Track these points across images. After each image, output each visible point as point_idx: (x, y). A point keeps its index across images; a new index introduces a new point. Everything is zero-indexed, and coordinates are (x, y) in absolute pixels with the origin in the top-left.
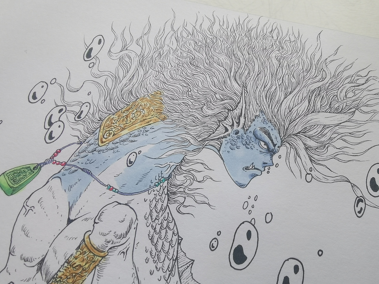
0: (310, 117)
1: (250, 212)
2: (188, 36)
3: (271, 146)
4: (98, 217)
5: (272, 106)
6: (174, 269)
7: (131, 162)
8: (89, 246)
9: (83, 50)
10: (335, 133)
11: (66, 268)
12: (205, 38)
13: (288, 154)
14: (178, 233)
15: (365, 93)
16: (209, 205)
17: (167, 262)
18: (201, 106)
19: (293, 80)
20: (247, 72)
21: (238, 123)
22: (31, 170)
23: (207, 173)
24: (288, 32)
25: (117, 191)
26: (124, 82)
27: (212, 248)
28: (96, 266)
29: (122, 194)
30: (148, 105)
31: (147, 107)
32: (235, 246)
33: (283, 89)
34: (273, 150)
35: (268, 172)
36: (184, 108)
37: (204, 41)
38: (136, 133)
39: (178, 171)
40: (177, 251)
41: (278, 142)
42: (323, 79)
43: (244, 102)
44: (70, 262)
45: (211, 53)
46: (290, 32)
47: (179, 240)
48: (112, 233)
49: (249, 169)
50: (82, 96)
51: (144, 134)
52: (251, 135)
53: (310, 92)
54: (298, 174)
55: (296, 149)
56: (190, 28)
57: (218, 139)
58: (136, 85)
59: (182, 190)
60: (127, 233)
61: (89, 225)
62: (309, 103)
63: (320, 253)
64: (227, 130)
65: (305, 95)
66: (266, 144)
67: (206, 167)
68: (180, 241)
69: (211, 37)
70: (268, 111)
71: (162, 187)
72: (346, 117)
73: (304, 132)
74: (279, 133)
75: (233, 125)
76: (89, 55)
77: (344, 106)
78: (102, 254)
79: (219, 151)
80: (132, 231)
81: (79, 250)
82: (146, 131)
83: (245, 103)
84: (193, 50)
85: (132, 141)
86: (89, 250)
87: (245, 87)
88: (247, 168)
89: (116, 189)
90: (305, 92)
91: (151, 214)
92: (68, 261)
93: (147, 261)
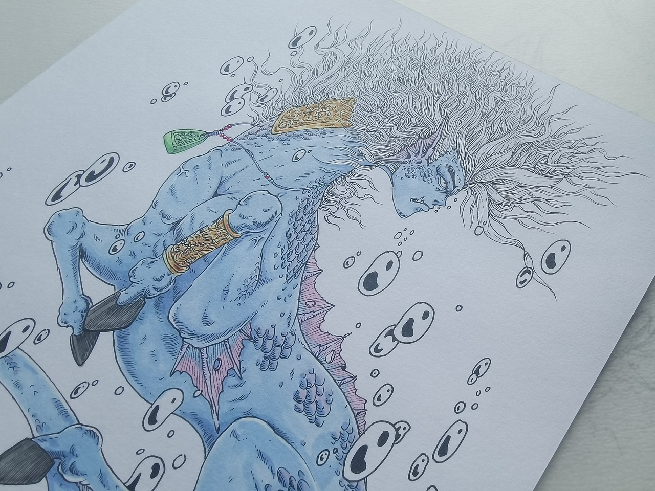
0: (507, 170)
1: (400, 244)
2: (406, 51)
3: (451, 187)
4: (244, 199)
5: (469, 147)
6: (299, 272)
7: (296, 158)
8: (226, 223)
9: (291, 37)
10: (528, 194)
11: (196, 235)
12: (425, 57)
13: (466, 200)
14: (317, 239)
15: (583, 163)
16: (360, 223)
17: (295, 263)
18: (391, 125)
19: (504, 127)
20: (455, 105)
21: (425, 154)
22: (198, 135)
23: (371, 191)
24: (520, 75)
25: (272, 180)
26: (320, 79)
27: (346, 265)
28: (225, 243)
29: (276, 185)
30: (336, 109)
31: (334, 110)
32: (370, 271)
33: (489, 133)
34: (451, 191)
35: (436, 211)
36: (373, 121)
37: (422, 60)
38: (314, 132)
39: (342, 181)
40: (310, 256)
41: (460, 184)
42: (539, 135)
43: (440, 134)
44: (203, 231)
45: (424, 75)
46: (523, 76)
47: (315, 246)
48: (252, 219)
49: (416, 202)
50: (273, 81)
51: (321, 135)
52: (434, 169)
53: (519, 144)
54: (468, 223)
55: (477, 198)
56: (411, 43)
57: (396, 162)
58: (332, 86)
59: (338, 200)
60: (266, 223)
61: (233, 204)
62: (512, 156)
63: (459, 308)
64: (409, 156)
65: (511, 146)
66: (446, 182)
67: (372, 186)
68: (316, 248)
69: (431, 58)
70: (463, 151)
71: (318, 192)
72: (549, 182)
73: (493, 183)
74: (465, 177)
75: (418, 153)
76: (295, 44)
77: (552, 170)
78: (235, 235)
79: (392, 174)
80: (273, 223)
81: (215, 224)
82: (324, 134)
83: (441, 136)
84: (405, 66)
85: (306, 139)
86: (225, 227)
87: (447, 119)
88: (415, 200)
89: (272, 179)
90: (512, 143)
91: (297, 214)
92: (201, 230)
93: (276, 255)
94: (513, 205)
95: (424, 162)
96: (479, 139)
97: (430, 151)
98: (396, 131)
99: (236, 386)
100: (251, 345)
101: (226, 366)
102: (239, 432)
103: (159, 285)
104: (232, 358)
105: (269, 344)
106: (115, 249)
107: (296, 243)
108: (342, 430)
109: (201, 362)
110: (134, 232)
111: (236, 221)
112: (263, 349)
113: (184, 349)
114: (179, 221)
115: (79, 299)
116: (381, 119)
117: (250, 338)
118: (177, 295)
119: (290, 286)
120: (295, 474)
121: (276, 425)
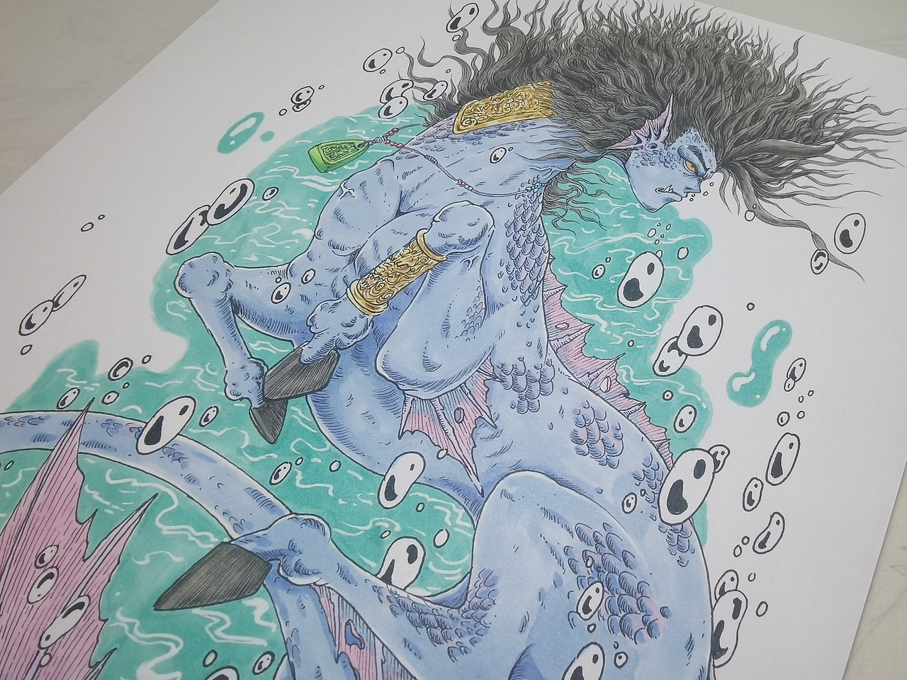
0: (764, 143)
2: (601, 21)
3: (701, 170)
4: (439, 215)
5: (710, 123)
6: (537, 292)
7: (496, 158)
8: (423, 246)
9: (447, 18)
10: (798, 167)
11: (387, 265)
12: (627, 25)
13: (724, 183)
14: (549, 250)
15: (855, 124)
17: (528, 282)
18: (607, 108)
19: (748, 95)
20: (680, 76)
21: (658, 136)
22: (354, 146)
25: (471, 188)
26: (500, 64)
28: (429, 269)
29: (477, 192)
30: (531, 96)
31: (529, 99)
32: (628, 279)
33: (731, 104)
34: (703, 175)
36: (582, 106)
39: (562, 178)
40: (545, 272)
41: (712, 166)
42: (795, 98)
43: (670, 111)
44: (394, 259)
48: (456, 237)
49: (664, 192)
50: (438, 73)
51: (521, 129)
52: (675, 152)
54: (734, 209)
56: (605, 11)
57: (625, 150)
58: (517, 70)
59: (565, 201)
60: (477, 240)
61: (426, 222)
62: (766, 126)
63: (751, 307)
66: (694, 165)
69: (634, 25)
70: (705, 126)
71: (536, 194)
73: (752, 160)
74: (716, 156)
76: (454, 26)
77: (819, 136)
78: (439, 258)
79: (624, 164)
80: (486, 239)
81: (409, 248)
82: (523, 126)
83: (672, 113)
84: (605, 38)
85: (502, 135)
86: (422, 250)
87: (674, 93)
88: (661, 190)
89: (470, 186)
91: (515, 223)
92: (391, 257)
93: (500, 275)
94: (783, 181)
95: (660, 146)
96: (721, 112)
97: (664, 133)
98: (615, 114)
99: (492, 437)
100: (498, 386)
101: (471, 415)
102: (511, 491)
103: (351, 331)
104: (476, 405)
105: (522, 381)
106: (279, 296)
107: (523, 258)
108: (645, 468)
109: (435, 415)
110: (299, 272)
111: (436, 242)
112: (515, 387)
113: (409, 404)
114: (358, 251)
115: (247, 363)
116: (591, 101)
117: (495, 378)
118: (380, 339)
119: (529, 309)
120: (600, 528)
121: (559, 475)
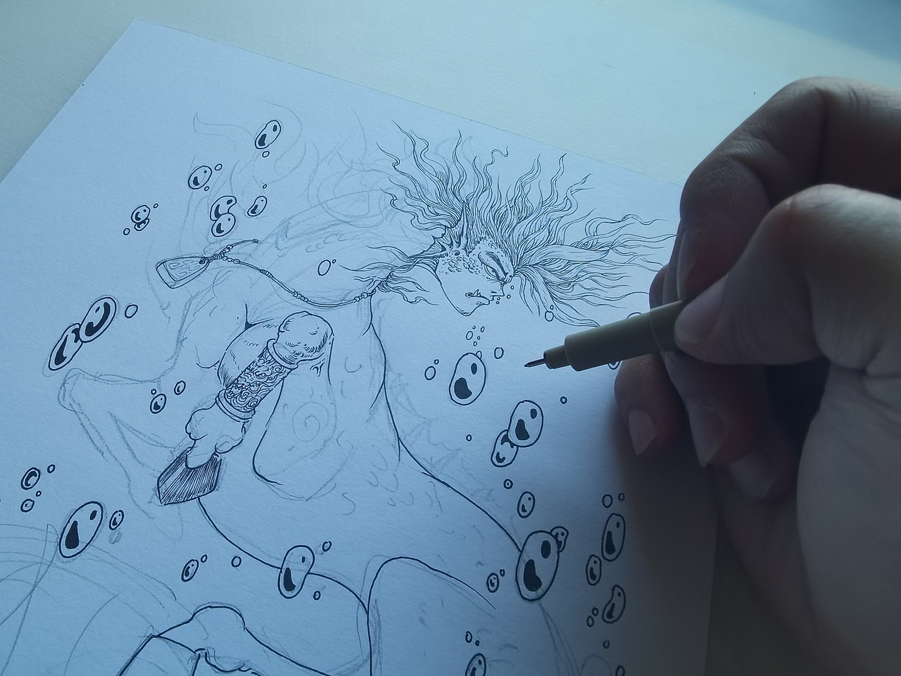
0: (550, 249)
3: (501, 275)
4: (283, 325)
5: (501, 230)
6: (380, 394)
8: (274, 355)
11: (247, 375)
21: (459, 243)
23: (420, 293)
25: (307, 300)
28: (284, 377)
29: (312, 304)
32: (457, 378)
33: (516, 212)
34: (503, 279)
40: (384, 375)
41: (509, 270)
44: (252, 369)
48: (302, 345)
49: (473, 296)
52: (476, 258)
55: (533, 282)
57: (433, 257)
60: (320, 347)
62: (549, 233)
63: (564, 400)
64: (444, 249)
65: (544, 223)
66: (494, 270)
67: (419, 287)
70: (498, 234)
72: (596, 255)
73: (544, 264)
74: (512, 262)
75: (452, 243)
77: (595, 243)
78: (291, 366)
79: (435, 271)
80: (327, 346)
81: (262, 358)
86: (275, 359)
87: (466, 203)
88: (470, 295)
89: (305, 298)
92: (250, 368)
94: (572, 284)
95: (463, 253)
98: (418, 224)
106: (157, 407)
